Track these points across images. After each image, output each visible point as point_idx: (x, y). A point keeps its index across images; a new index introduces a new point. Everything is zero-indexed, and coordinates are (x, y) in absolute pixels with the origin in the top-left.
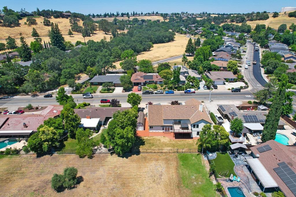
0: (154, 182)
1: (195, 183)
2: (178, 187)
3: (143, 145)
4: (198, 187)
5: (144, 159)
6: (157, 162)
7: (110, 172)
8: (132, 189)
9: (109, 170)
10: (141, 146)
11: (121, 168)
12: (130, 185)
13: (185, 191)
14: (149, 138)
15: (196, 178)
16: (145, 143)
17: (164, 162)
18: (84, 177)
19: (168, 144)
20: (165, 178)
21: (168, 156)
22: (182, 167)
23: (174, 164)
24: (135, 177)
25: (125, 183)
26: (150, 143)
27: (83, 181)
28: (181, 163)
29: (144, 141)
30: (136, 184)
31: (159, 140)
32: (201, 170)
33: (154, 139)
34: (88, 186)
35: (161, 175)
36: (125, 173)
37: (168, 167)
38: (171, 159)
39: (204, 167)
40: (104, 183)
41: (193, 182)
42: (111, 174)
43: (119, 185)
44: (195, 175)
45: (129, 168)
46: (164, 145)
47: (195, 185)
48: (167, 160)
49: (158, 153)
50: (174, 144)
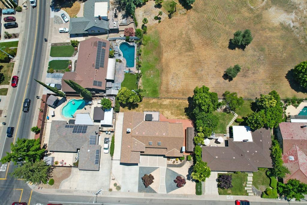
0: (177, 75)
1: (152, 72)
2: (162, 70)
3: (186, 108)
4: (151, 70)
5: (184, 93)
6: (175, 90)
7: (206, 82)
8: (190, 70)
9: (208, 84)
10: (187, 107)
11: (200, 85)
12: (192, 73)
13: (159, 68)
14: (181, 116)
15: (151, 76)
16: (184, 111)
17: (170, 90)
18: (223, 79)
19: (165, 108)
20: (170, 77)
21: (166, 96)
22: (157, 85)
23: (163, 88)
24: (189, 79)
25: (195, 74)
26: (180, 110)
27: (223, 76)
28: (157, 88)
29: (186, 113)
30: (188, 73)
31: (172, 113)
32: (145, 81)
33: (177, 116)
34: (218, 73)
35: (172, 78)
36: (197, 81)
37: (167, 84)
38: (164, 93)
39: (143, 84)
40: (208, 74)
41: (153, 73)
42: (206, 81)
43: (199, 73)
44: (150, 77)
45: (194, 85)
46: (168, 107)
47: (152, 70)
48: (167, 91)
49: (174, 99)
50: (160, 109)
